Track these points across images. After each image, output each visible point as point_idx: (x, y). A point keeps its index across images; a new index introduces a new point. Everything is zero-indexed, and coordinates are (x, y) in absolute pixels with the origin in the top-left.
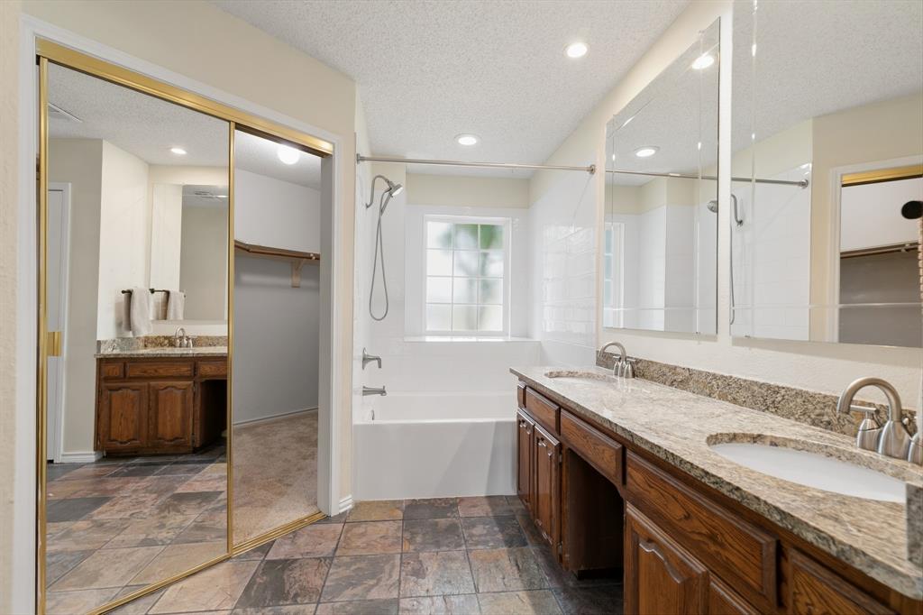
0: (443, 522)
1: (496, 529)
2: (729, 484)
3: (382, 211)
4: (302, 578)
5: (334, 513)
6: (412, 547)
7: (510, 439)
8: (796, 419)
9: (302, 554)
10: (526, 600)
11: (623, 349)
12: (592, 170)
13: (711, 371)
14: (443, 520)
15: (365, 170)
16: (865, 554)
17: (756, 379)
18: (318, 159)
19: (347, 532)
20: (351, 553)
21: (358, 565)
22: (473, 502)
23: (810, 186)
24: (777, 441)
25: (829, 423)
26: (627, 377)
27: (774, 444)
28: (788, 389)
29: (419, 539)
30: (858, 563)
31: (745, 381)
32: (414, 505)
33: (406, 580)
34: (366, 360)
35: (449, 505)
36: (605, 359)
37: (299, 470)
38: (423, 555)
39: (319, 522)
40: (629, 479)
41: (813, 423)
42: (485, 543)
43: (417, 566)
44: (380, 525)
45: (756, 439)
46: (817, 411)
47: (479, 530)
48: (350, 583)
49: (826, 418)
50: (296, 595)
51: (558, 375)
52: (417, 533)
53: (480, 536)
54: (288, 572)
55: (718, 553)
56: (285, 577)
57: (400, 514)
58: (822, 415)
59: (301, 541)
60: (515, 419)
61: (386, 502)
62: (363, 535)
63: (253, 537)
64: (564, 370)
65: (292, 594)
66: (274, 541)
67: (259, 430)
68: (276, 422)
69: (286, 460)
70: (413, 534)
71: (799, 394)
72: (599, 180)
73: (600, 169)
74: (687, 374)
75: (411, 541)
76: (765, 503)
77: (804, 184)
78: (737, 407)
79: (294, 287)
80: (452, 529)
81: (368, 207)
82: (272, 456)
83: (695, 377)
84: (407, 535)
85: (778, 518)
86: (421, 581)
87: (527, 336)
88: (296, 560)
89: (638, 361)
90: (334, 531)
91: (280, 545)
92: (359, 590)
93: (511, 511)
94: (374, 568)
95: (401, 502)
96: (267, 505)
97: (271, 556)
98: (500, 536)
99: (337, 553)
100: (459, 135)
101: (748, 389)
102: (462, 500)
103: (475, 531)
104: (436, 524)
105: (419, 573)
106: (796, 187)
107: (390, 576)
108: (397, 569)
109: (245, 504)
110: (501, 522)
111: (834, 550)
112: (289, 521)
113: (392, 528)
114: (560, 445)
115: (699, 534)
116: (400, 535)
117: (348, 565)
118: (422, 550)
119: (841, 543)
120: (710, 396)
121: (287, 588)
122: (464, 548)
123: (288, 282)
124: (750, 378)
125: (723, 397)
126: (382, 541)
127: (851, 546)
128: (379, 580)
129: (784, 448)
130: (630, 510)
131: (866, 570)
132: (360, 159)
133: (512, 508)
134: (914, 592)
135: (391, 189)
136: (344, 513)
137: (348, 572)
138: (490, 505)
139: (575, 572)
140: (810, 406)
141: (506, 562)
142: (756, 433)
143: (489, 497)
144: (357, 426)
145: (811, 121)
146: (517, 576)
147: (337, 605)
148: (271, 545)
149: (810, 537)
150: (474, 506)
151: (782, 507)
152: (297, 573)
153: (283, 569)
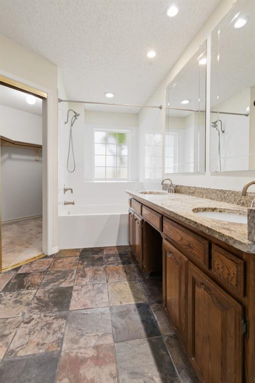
0: (96, 256)
1: (119, 258)
2: (193, 221)
3: (72, 125)
4: (32, 280)
5: (50, 254)
6: (82, 266)
7: (126, 221)
8: (232, 203)
9: (33, 271)
10: (128, 284)
11: (171, 182)
12: (161, 108)
13: (203, 187)
14: (97, 256)
15: (64, 107)
16: (233, 238)
17: (218, 189)
18: (41, 100)
19: (55, 261)
20: (56, 269)
21: (58, 274)
22: (110, 248)
23: (249, 116)
24: (222, 210)
25: (243, 203)
26: (173, 193)
27: (220, 211)
28: (229, 191)
29: (85, 263)
30: (231, 243)
31: (214, 190)
32: (85, 250)
33: (78, 279)
34: (65, 190)
35: (100, 250)
36: (165, 187)
37: (36, 238)
38: (86, 269)
39: (43, 258)
40: (164, 229)
41: (238, 204)
42: (114, 264)
43: (83, 274)
44: (69, 258)
45: (214, 210)
46: (239, 199)
47: (111, 259)
48: (53, 281)
49: (242, 201)
50: (29, 286)
51: (146, 193)
52: (85, 261)
53: (112, 261)
54: (26, 278)
55: (191, 251)
56: (25, 280)
57: (78, 254)
58: (240, 200)
59: (33, 266)
60: (128, 213)
61: (73, 250)
62: (61, 262)
63: (12, 264)
64: (148, 191)
65: (27, 286)
66: (21, 266)
67: (21, 223)
68: (29, 219)
69: (32, 234)
70: (83, 262)
71: (233, 192)
72: (164, 111)
73: (164, 107)
74: (194, 189)
75: (81, 264)
76: (204, 226)
77: (247, 115)
78: (212, 200)
79: (36, 161)
80: (101, 259)
81: (66, 123)
82: (25, 233)
83: (197, 190)
84: (80, 262)
85: (207, 231)
86: (84, 279)
87: (137, 180)
88: (30, 273)
89: (177, 186)
90: (49, 261)
91: (24, 267)
92: (57, 283)
93: (126, 251)
94: (65, 275)
95: (80, 249)
96: (20, 252)
97: (20, 272)
98: (120, 261)
99: (49, 270)
100: (106, 93)
101: (215, 193)
102: (106, 248)
103: (110, 260)
104: (94, 257)
105: (84, 276)
106: (244, 116)
107: (71, 278)
108: (75, 275)
109: (10, 252)
110: (121, 256)
111: (224, 240)
112: (29, 258)
113: (74, 259)
114: (143, 220)
115: (185, 245)
116: (77, 262)
117: (53, 274)
118: (86, 267)
119: (226, 236)
120: (202, 197)
121: (25, 283)
122: (104, 266)
123: (33, 158)
124: (216, 188)
125: (207, 197)
126: (69, 265)
127: (229, 236)
128: (66, 279)
129: (224, 213)
130: (164, 241)
131: (233, 245)
132: (60, 101)
133: (127, 250)
134: (247, 250)
135: (76, 115)
136: (54, 254)
137: (53, 277)
138: (118, 249)
139: (149, 273)
140: (237, 197)
141: (121, 271)
142: (214, 207)
143: (117, 247)
144: (60, 217)
145: (250, 89)
146: (125, 276)
147: (46, 290)
148: (19, 268)
149: (217, 236)
150: (110, 250)
151: (209, 227)
152: (30, 278)
153: (24, 277)
